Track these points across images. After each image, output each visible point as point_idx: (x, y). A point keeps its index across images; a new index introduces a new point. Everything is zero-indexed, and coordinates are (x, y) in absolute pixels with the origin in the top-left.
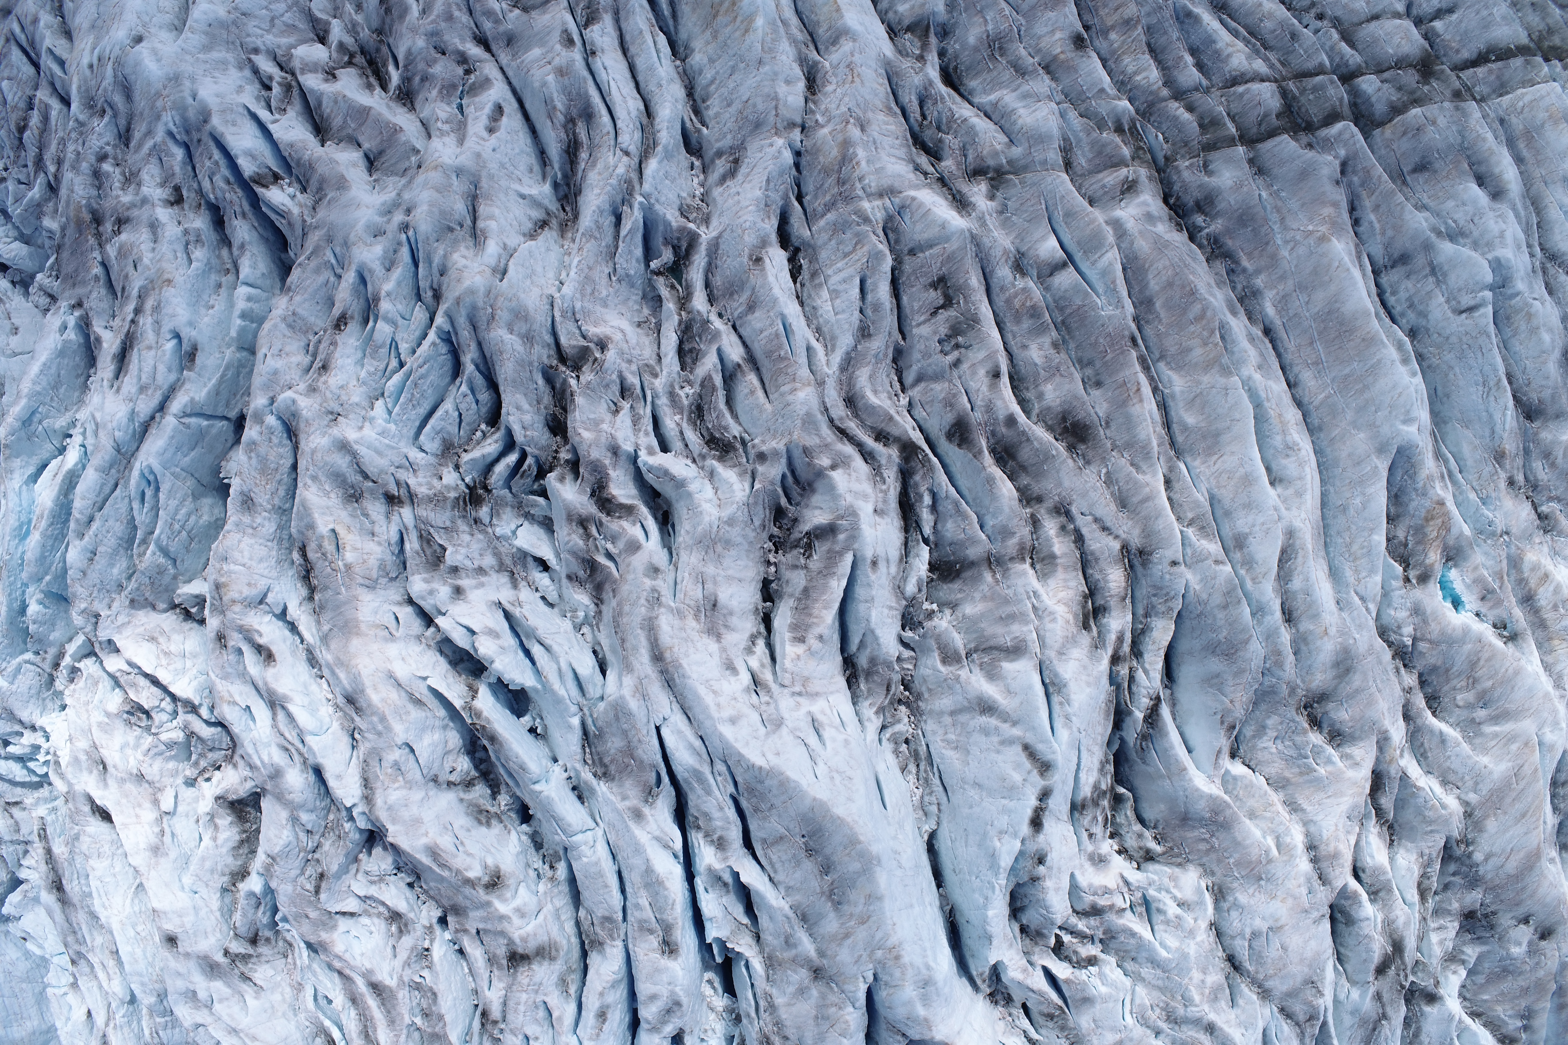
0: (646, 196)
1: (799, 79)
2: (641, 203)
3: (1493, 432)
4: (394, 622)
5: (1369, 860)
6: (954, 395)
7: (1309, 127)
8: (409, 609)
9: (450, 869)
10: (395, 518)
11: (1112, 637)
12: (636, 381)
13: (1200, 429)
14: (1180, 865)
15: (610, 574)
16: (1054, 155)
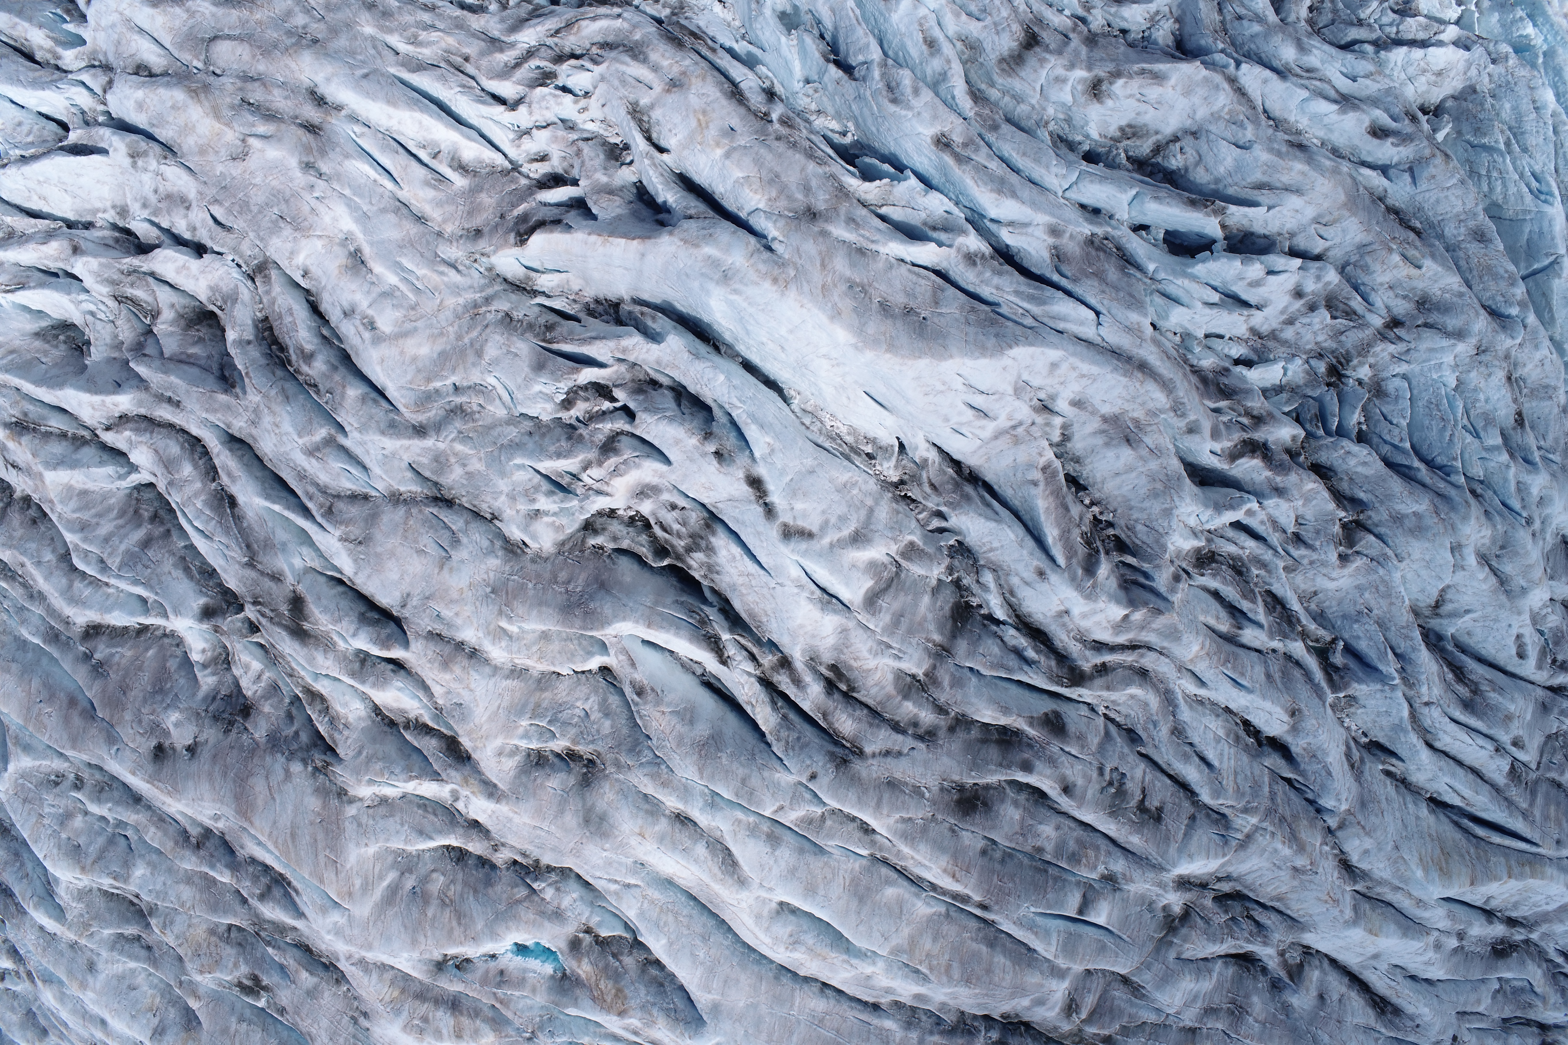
0: (1393, 688)
1: (1359, 861)
2: (1393, 679)
4: (1322, 233)
5: (400, 684)
6: (1083, 747)
8: (1317, 251)
9: (1137, 74)
10: (1384, 312)
11: (808, 678)
12: (1296, 553)
13: (877, 892)
14: (563, 544)
15: (1210, 399)
16: (1145, 979)
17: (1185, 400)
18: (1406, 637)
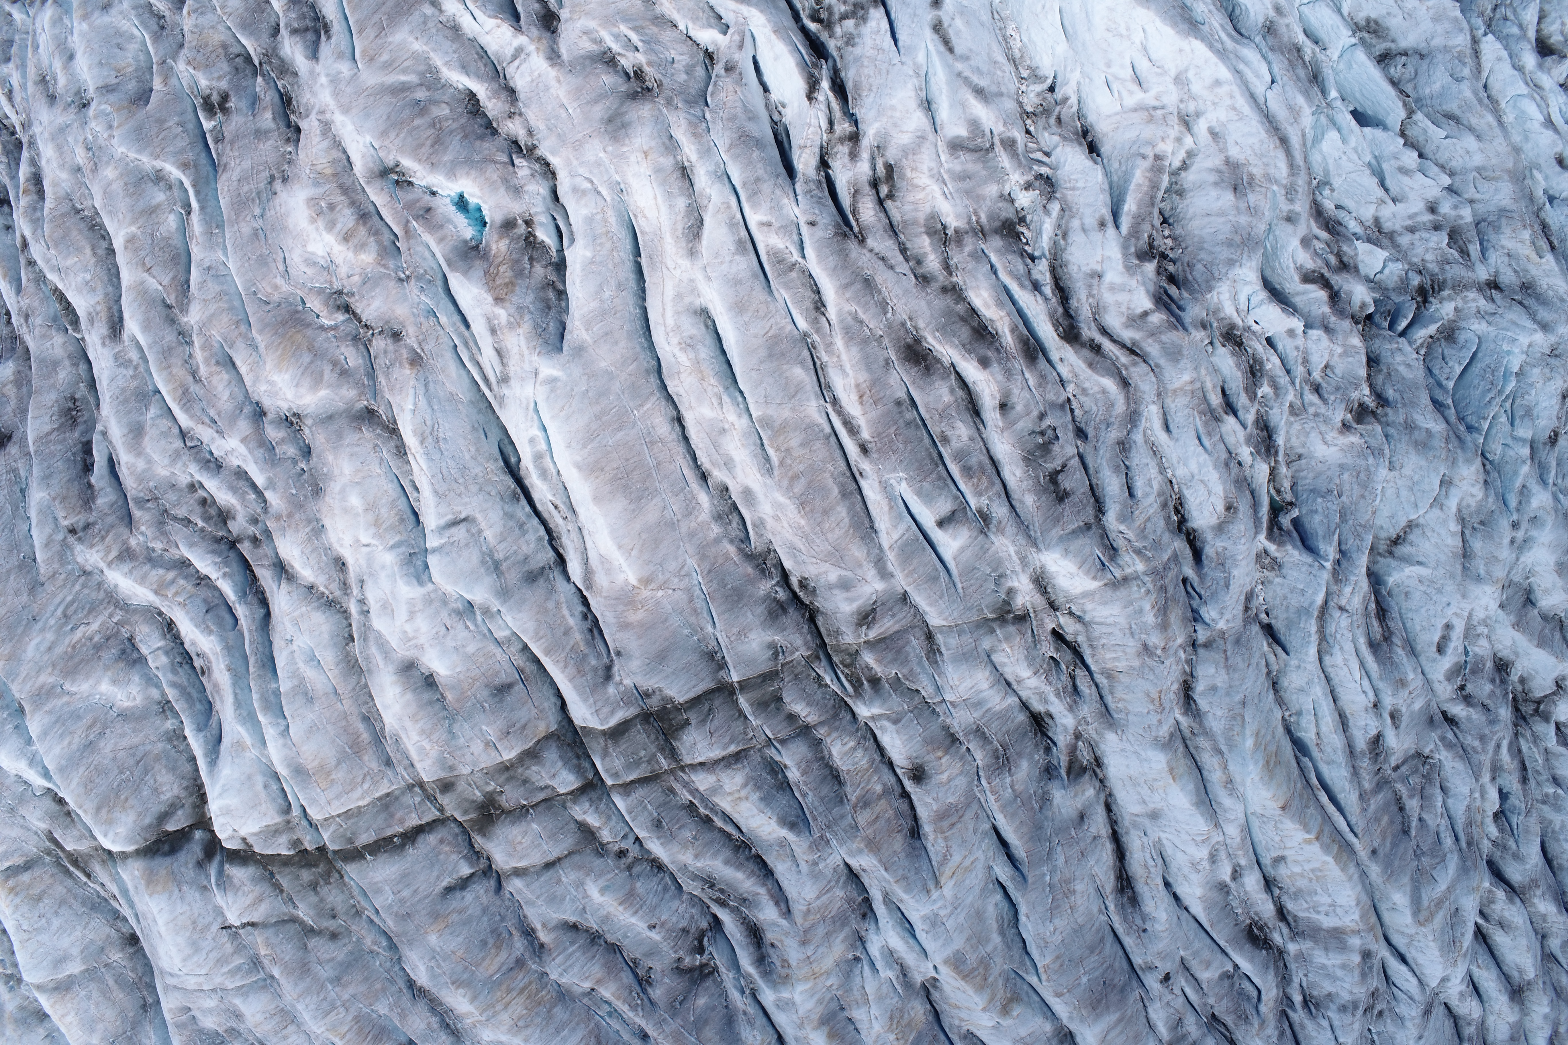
0: (1322, 569)
1: (1201, 694)
2: (1327, 560)
3: (426, 386)
6: (1040, 385)
7: (646, 717)
10: (1492, 270)
12: (1308, 397)
13: (788, 363)
15: (1316, 221)
16: (947, 643)
17: (1300, 190)
18: (1359, 536)
